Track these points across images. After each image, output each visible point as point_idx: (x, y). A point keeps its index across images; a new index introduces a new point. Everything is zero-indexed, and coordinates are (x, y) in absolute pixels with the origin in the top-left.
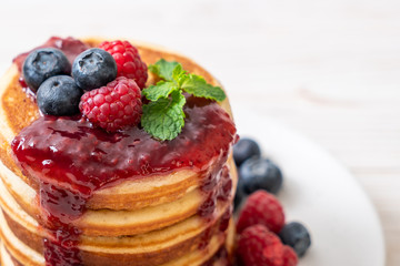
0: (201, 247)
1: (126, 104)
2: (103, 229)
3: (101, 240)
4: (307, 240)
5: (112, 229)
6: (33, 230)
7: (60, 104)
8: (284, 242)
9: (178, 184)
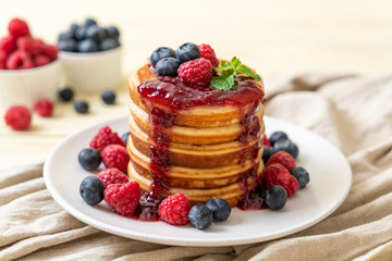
0: (239, 163)
1: (203, 69)
2: (183, 137)
3: (181, 146)
4: (307, 177)
5: (187, 137)
6: (145, 140)
7: (167, 69)
8: (291, 173)
9: (227, 114)
